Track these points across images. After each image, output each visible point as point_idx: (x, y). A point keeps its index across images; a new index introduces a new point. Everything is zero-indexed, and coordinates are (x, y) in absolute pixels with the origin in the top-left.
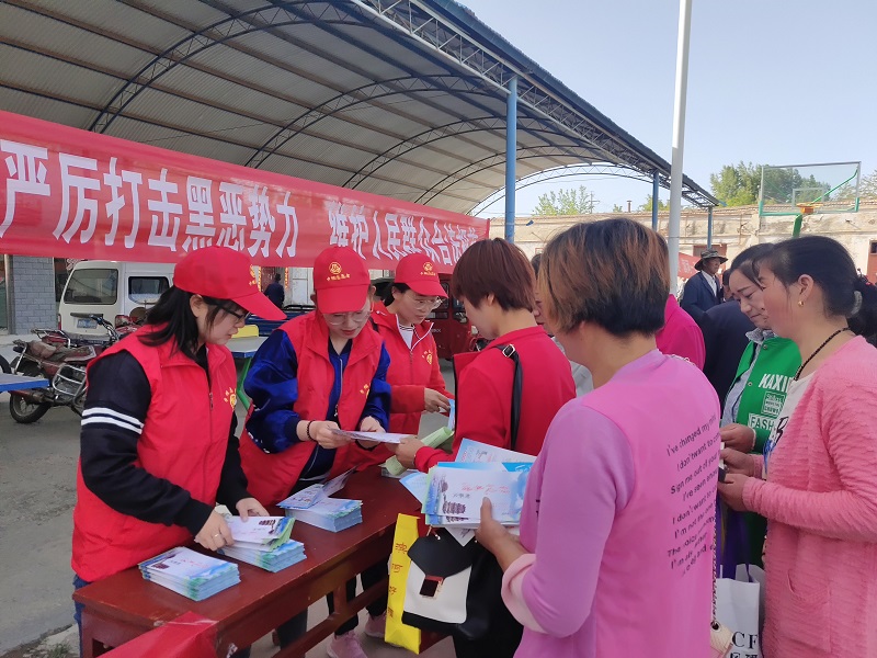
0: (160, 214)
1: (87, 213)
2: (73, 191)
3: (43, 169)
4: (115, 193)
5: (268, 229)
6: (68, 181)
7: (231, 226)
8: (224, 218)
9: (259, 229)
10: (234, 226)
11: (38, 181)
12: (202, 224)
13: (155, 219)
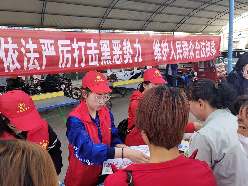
0: (91, 55)
1: (68, 58)
2: (63, 52)
3: (53, 47)
4: (76, 50)
5: (130, 54)
6: (61, 49)
7: (116, 55)
8: (114, 52)
9: (127, 54)
10: (118, 55)
11: (52, 51)
12: (106, 56)
13: (90, 56)
